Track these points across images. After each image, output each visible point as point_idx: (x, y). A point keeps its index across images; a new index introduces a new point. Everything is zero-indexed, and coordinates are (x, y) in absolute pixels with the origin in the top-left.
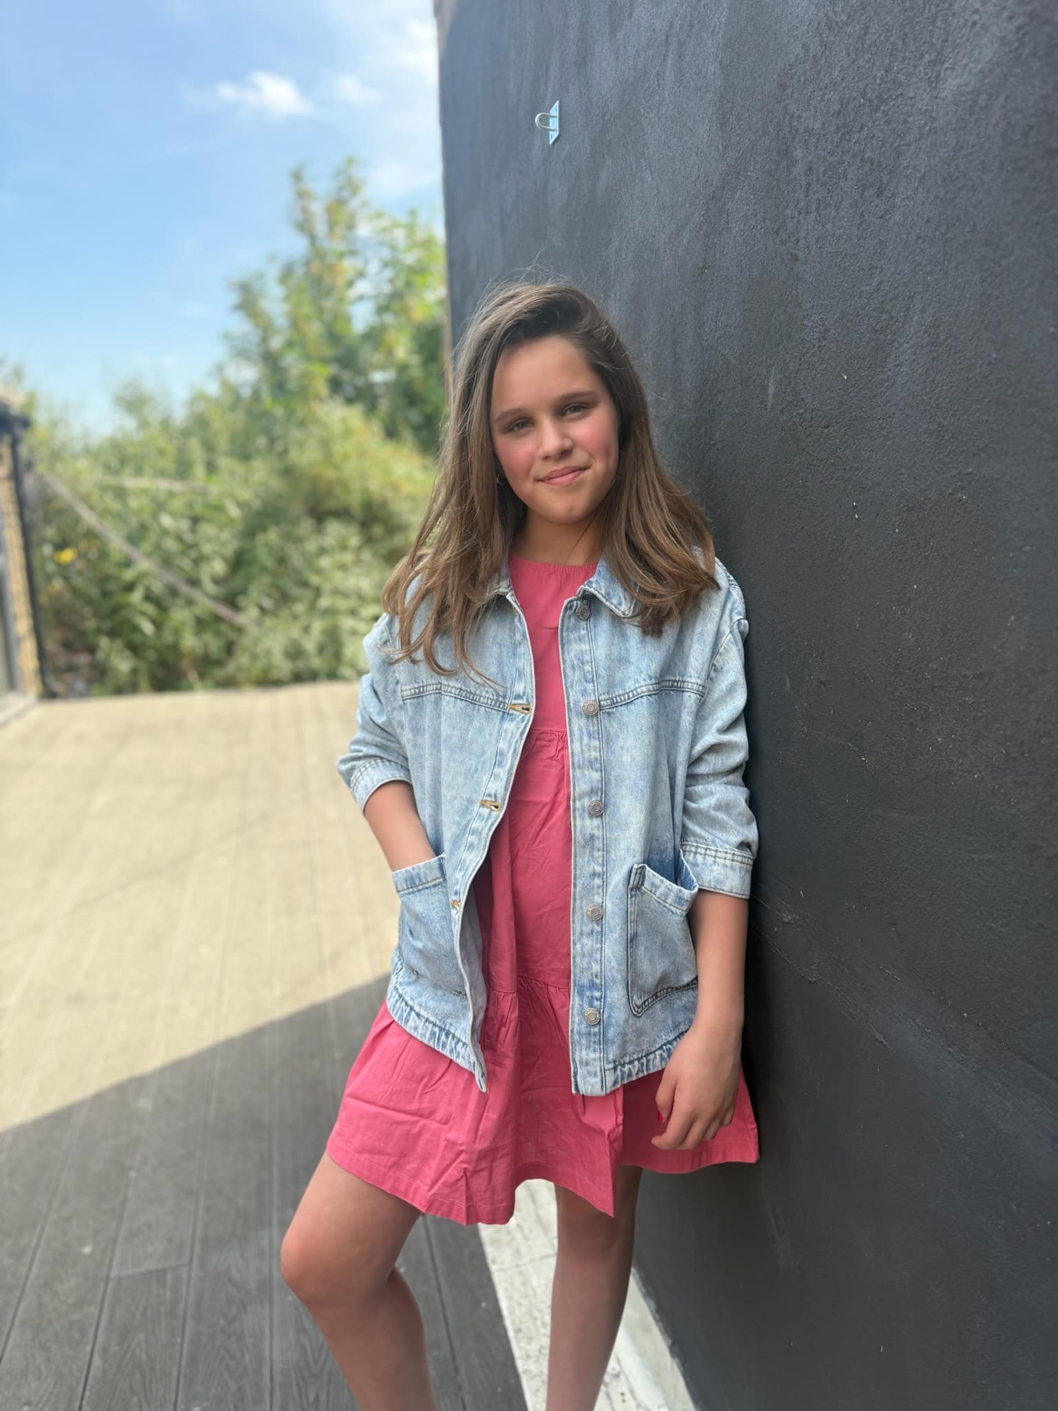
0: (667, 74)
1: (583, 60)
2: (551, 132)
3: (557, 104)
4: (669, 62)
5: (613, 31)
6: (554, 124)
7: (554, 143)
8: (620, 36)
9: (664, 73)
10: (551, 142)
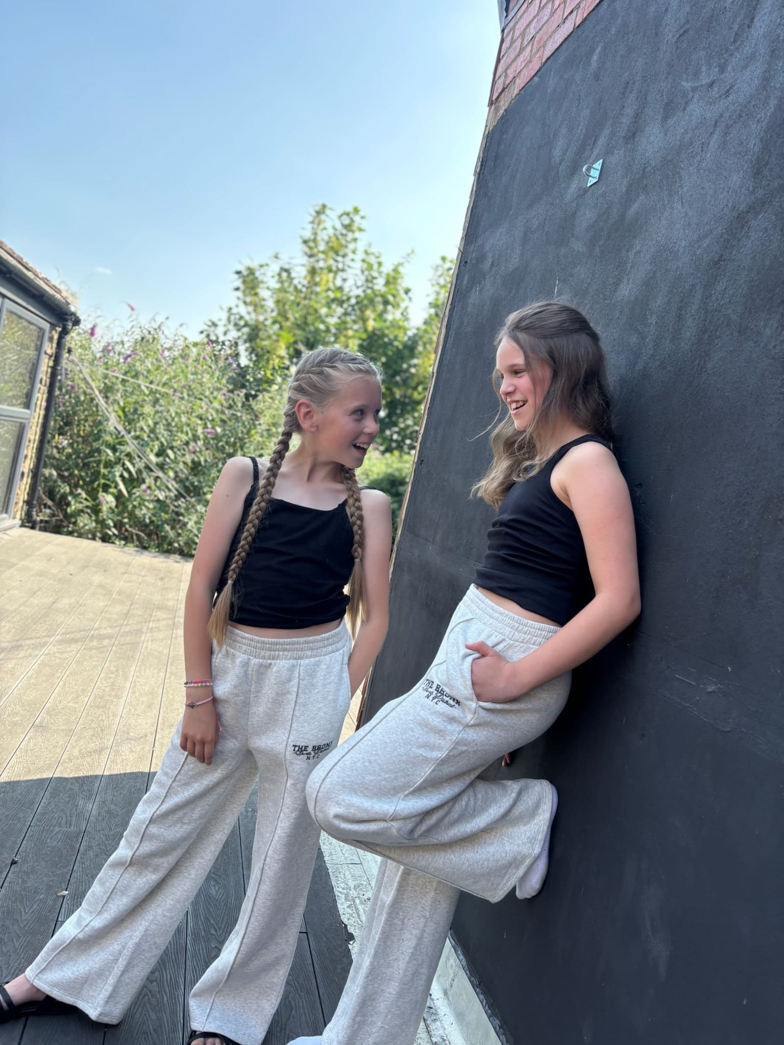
0: (711, 144)
1: (633, 134)
2: (590, 178)
3: (601, 161)
4: (715, 137)
5: (665, 119)
6: (595, 173)
7: (590, 186)
8: (671, 122)
9: (709, 144)
10: (589, 185)
